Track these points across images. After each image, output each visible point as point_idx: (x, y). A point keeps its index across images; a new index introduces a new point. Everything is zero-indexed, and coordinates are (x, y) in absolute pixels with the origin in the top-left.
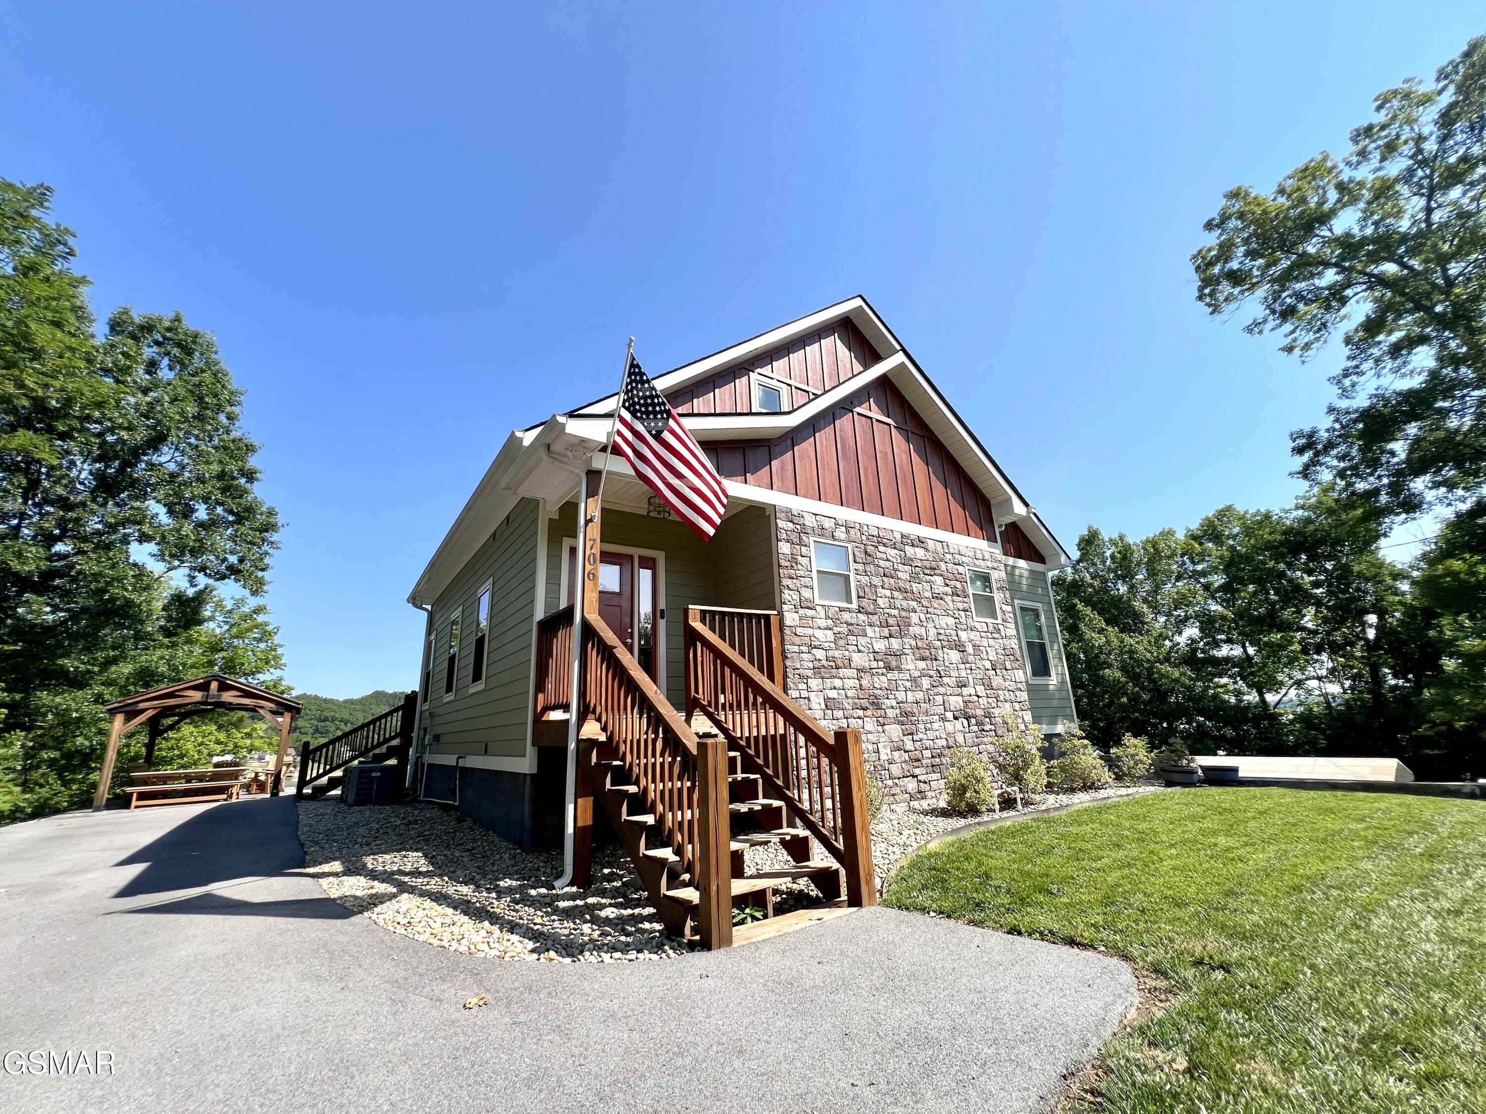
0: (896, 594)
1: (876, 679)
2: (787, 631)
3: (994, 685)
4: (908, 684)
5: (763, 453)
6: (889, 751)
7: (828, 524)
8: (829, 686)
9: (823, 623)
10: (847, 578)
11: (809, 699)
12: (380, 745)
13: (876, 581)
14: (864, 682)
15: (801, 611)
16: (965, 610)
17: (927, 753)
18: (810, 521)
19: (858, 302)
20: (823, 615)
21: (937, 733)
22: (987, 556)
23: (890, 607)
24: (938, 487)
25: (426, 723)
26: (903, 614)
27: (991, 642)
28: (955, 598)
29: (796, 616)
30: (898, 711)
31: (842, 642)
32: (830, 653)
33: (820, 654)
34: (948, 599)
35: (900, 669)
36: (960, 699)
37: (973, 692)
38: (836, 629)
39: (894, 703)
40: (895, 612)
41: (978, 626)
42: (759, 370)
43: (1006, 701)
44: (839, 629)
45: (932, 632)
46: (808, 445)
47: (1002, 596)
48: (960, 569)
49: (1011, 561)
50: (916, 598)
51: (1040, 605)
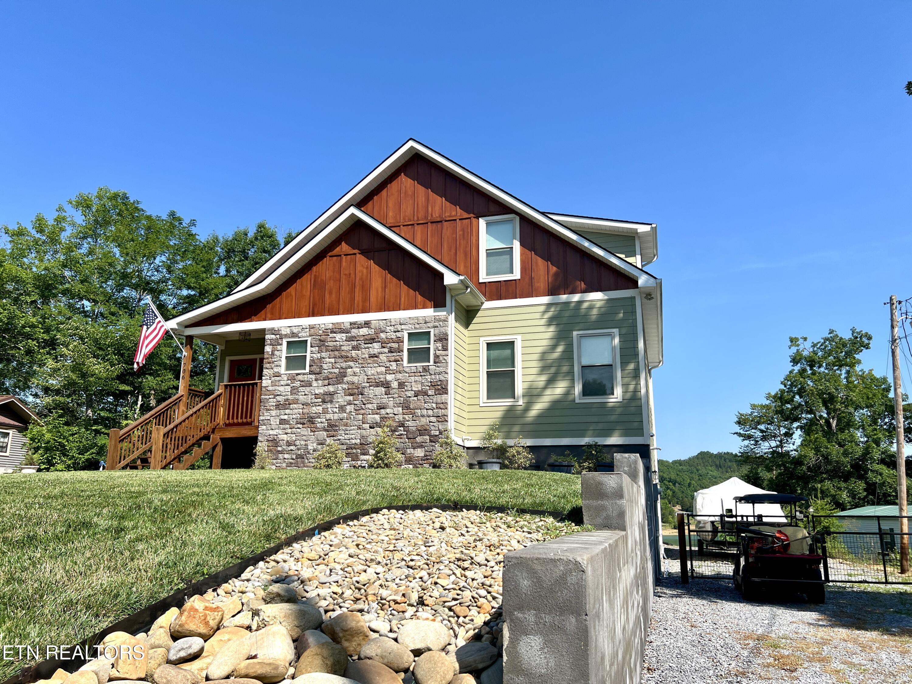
1: (314, 408)
2: (264, 389)
3: (411, 407)
4: (336, 410)
5: (263, 303)
6: (315, 445)
7: (295, 330)
8: (283, 413)
9: (284, 383)
10: (305, 357)
11: (270, 420)
13: (325, 355)
14: (305, 410)
15: (273, 379)
16: (397, 361)
18: (285, 332)
19: (409, 145)
20: (286, 378)
22: (430, 320)
23: (333, 368)
26: (342, 371)
27: (419, 378)
28: (389, 354)
29: (270, 381)
30: (326, 424)
31: (295, 391)
32: (287, 397)
33: (280, 398)
34: (383, 356)
35: (331, 402)
36: (377, 416)
37: (388, 411)
39: (324, 420)
40: (336, 370)
41: (407, 369)
44: (294, 385)
45: (363, 379)
46: (291, 289)
47: (439, 345)
48: (398, 334)
49: (576, 297)
50: (354, 360)
51: (616, 331)
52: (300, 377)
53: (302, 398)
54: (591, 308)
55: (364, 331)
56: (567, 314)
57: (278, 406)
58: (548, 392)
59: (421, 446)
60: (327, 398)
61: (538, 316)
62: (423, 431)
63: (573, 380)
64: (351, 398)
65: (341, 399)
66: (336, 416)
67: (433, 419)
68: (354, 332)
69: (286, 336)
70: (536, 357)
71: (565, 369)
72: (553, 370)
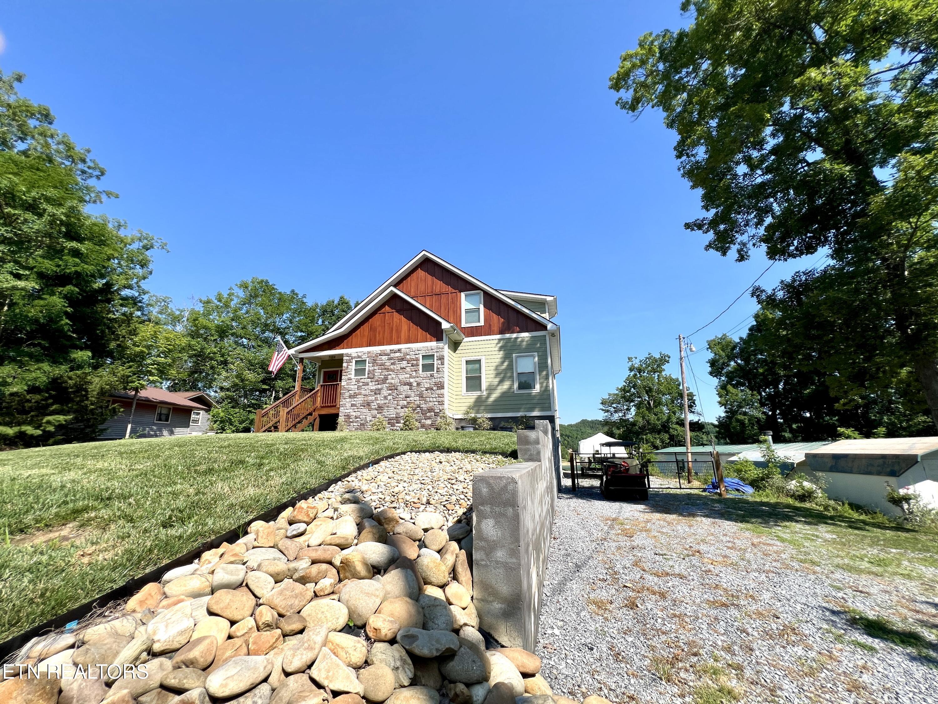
1: (370, 397)
2: (342, 387)
4: (383, 398)
6: (370, 418)
10: (365, 369)
13: (376, 368)
14: (365, 399)
15: (347, 381)
16: (416, 371)
18: (354, 355)
20: (354, 381)
22: (435, 348)
23: (380, 375)
26: (385, 376)
27: (428, 381)
28: (412, 367)
34: (408, 368)
37: (412, 399)
41: (421, 376)
44: (360, 384)
45: (397, 381)
47: (439, 362)
48: (417, 356)
49: (514, 335)
50: (393, 371)
51: (536, 353)
52: (362, 380)
53: (363, 392)
54: (522, 341)
55: (398, 354)
56: (509, 344)
57: (350, 397)
58: (500, 387)
59: (430, 418)
60: (377, 392)
61: (494, 345)
62: (430, 410)
63: (513, 381)
64: (390, 392)
65: (385, 392)
66: (382, 402)
67: (436, 403)
68: (392, 355)
69: (355, 357)
70: (493, 368)
71: (509, 375)
72: (502, 375)
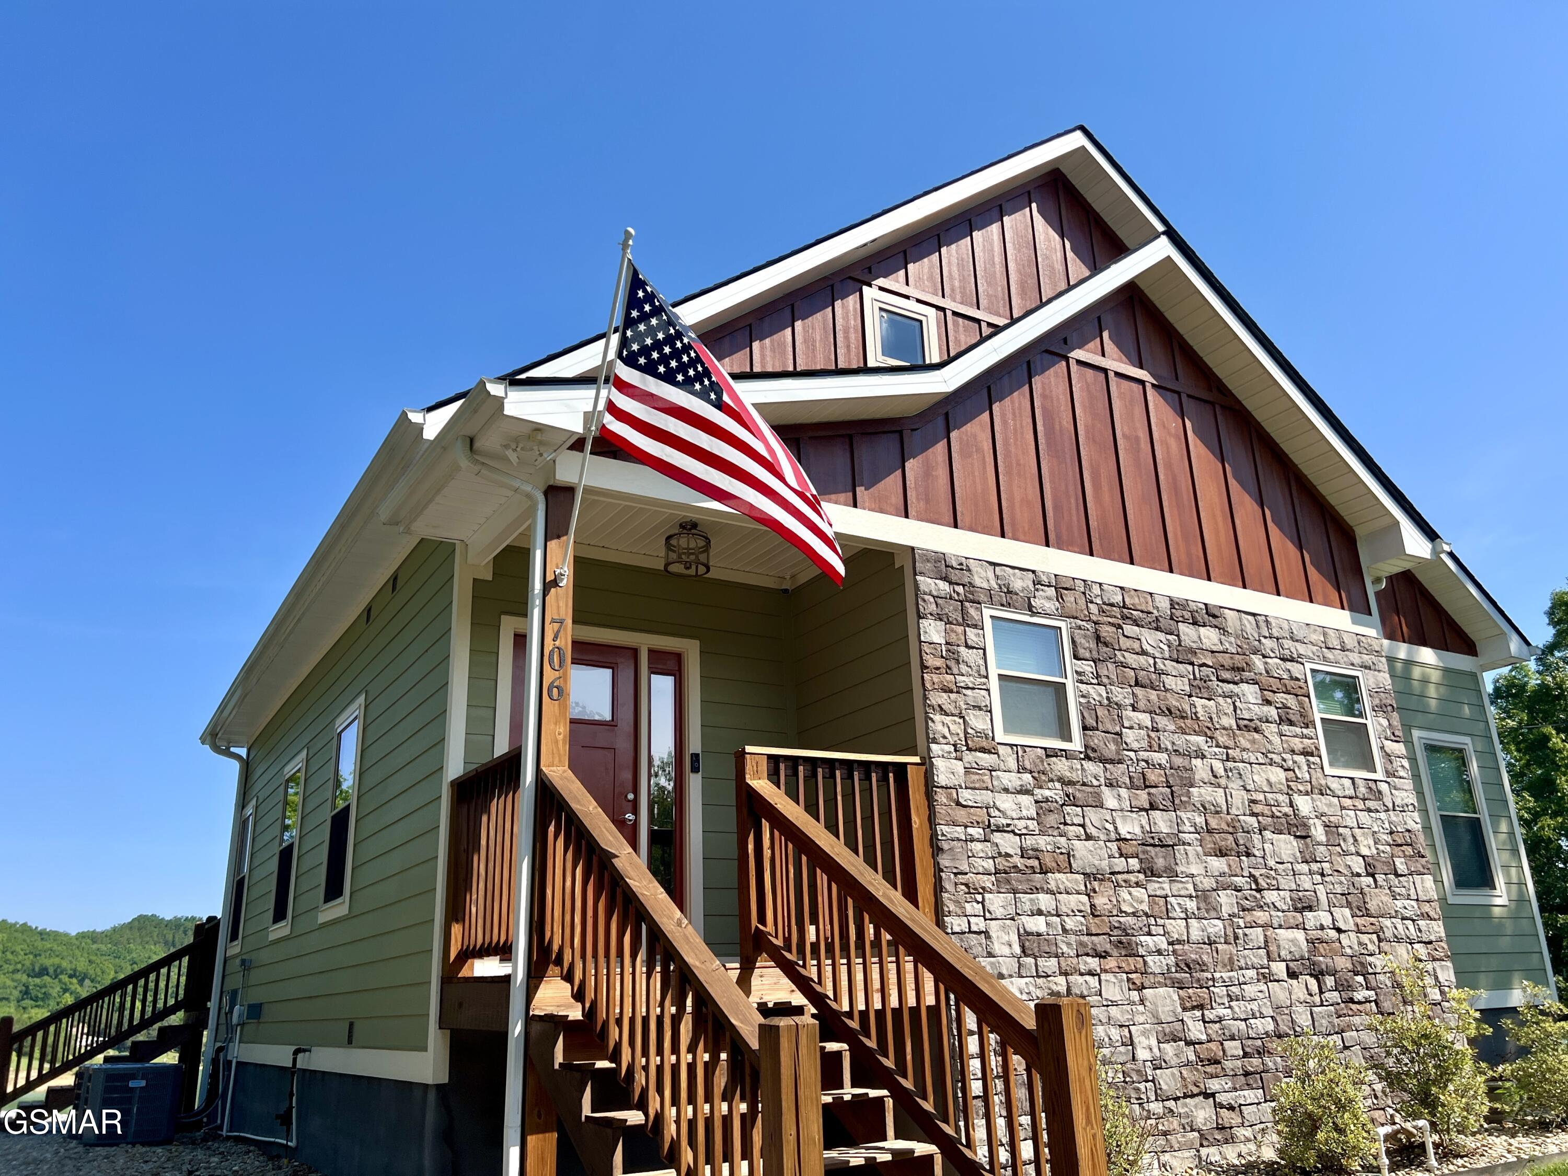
0: (1162, 721)
1: (1124, 894)
2: (941, 797)
3: (1372, 906)
4: (1191, 905)
5: (887, 447)
6: (1154, 1042)
7: (1019, 583)
8: (1027, 907)
9: (1011, 780)
10: (1060, 689)
11: (986, 934)
12: (145, 1024)
13: (1121, 695)
14: (1100, 901)
15: (969, 757)
16: (1306, 753)
17: (1234, 1048)
18: (983, 579)
19: (1077, 140)
20: (1012, 764)
21: (1254, 1006)
22: (1350, 642)
23: (1150, 748)
24: (1246, 506)
25: (235, 982)
26: (1178, 761)
27: (1364, 817)
28: (1285, 728)
29: (959, 767)
30: (1171, 960)
31: (1052, 819)
32: (1029, 842)
33: (1008, 843)
34: (1271, 730)
35: (1172, 874)
36: (1300, 935)
37: (1326, 920)
38: (1040, 793)
39: (1162, 943)
40: (1162, 758)
41: (1334, 785)
42: (881, 282)
43: (1398, 940)
44: (1047, 793)
45: (1239, 799)
46: (977, 428)
47: (1384, 724)
48: (1296, 669)
50: (1205, 730)
51: (1468, 741)
55: (1209, 636)
64: (1221, 863)
65: (1197, 865)
66: (1196, 932)
69: (989, 596)
